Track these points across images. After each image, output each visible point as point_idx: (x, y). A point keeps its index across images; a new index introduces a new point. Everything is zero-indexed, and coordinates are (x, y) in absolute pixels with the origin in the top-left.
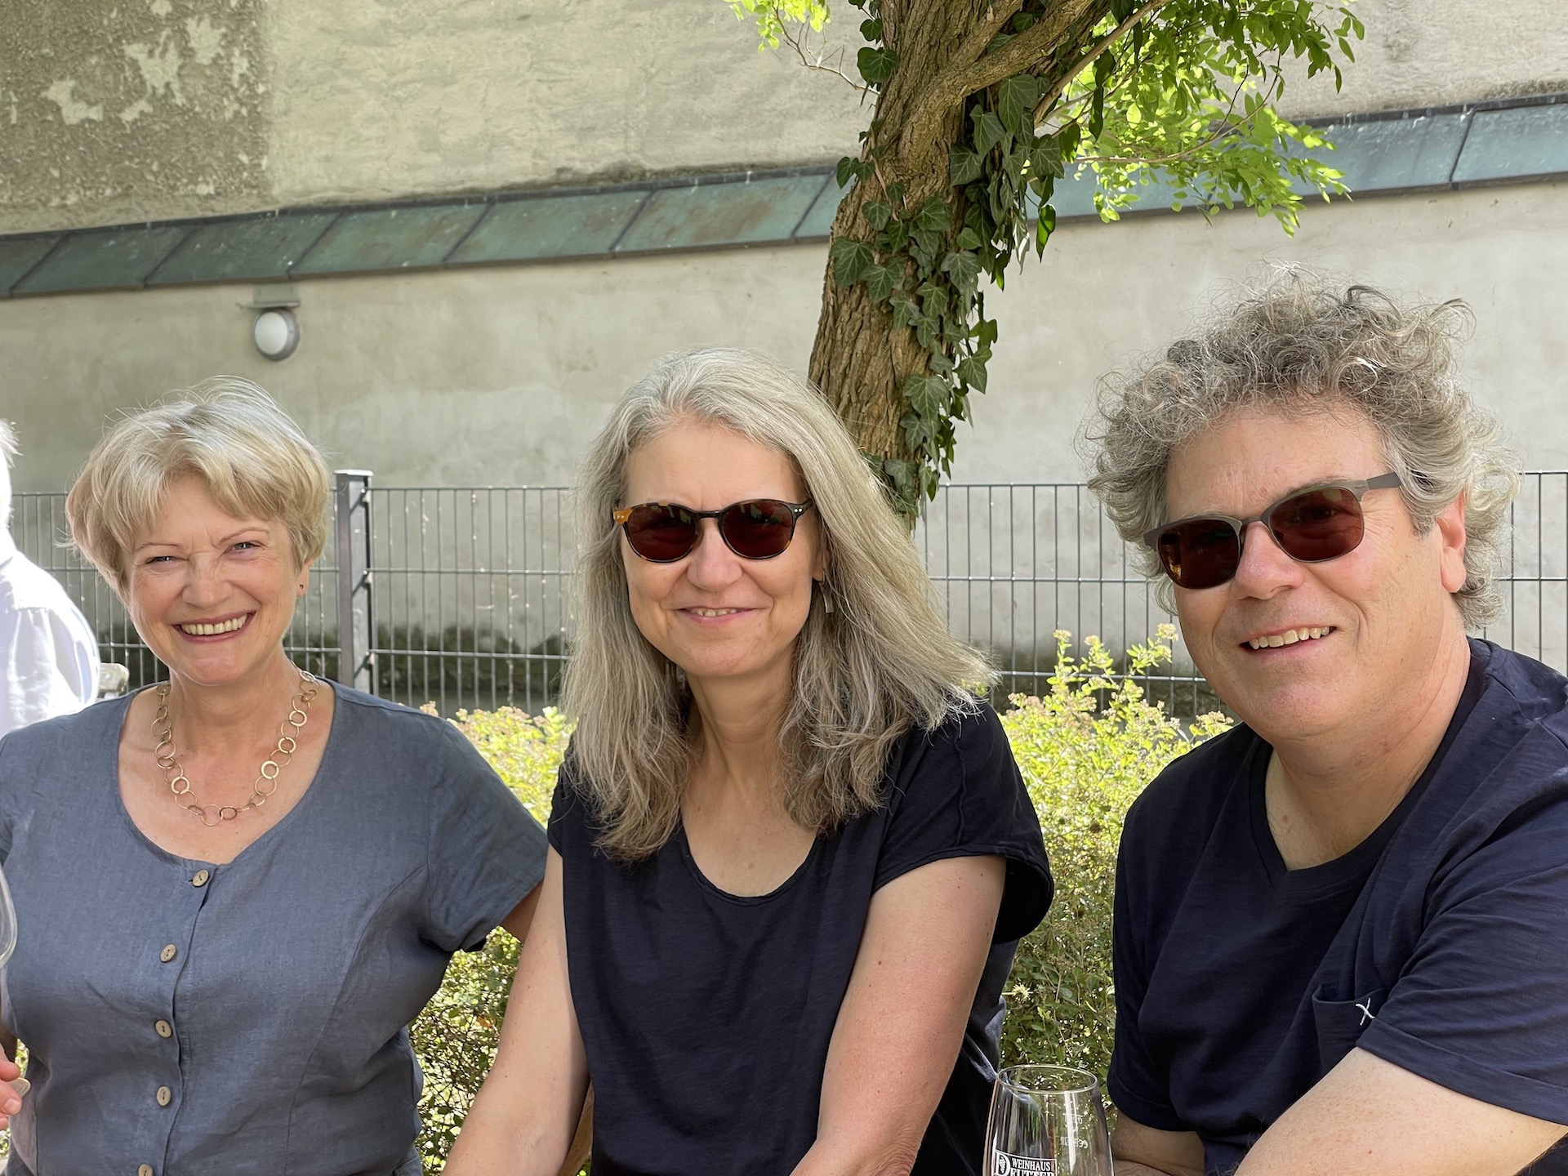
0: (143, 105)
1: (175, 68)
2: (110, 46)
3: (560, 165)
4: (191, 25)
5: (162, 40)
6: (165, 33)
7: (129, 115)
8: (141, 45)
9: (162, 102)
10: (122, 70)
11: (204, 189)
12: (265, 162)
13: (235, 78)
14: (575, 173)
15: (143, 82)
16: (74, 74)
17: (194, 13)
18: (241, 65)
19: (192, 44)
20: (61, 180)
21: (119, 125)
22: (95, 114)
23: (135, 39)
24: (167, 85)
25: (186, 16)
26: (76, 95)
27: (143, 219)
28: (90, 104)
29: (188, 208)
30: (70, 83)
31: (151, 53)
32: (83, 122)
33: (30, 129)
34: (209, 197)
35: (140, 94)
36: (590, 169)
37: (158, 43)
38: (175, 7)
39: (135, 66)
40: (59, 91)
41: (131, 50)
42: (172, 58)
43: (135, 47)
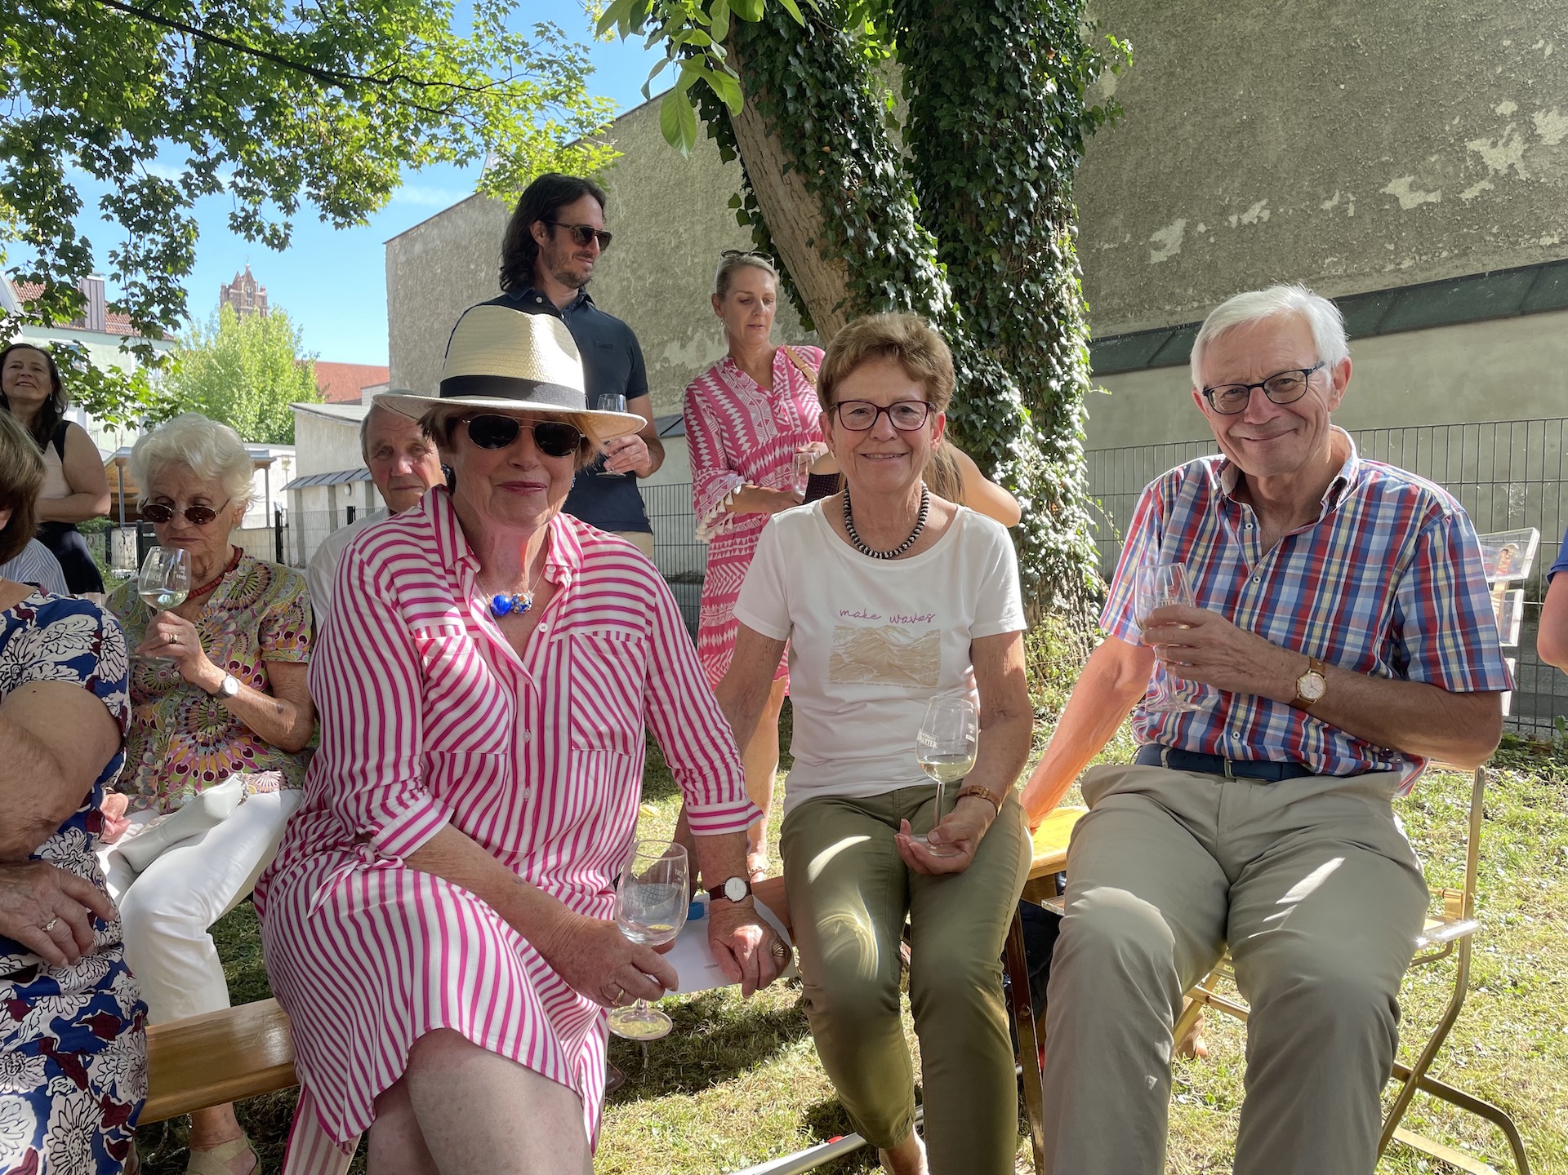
0: (1485, 185)
1: (1520, 153)
2: (1451, 145)
4: (1538, 118)
5: (1506, 134)
6: (1508, 128)
7: (1468, 195)
8: (1484, 140)
9: (1507, 180)
10: (1464, 160)
11: (1547, 241)
15: (1485, 168)
16: (1414, 171)
17: (1541, 107)
19: (1539, 132)
20: (1396, 252)
21: (1460, 202)
22: (1433, 198)
23: (1477, 136)
24: (1511, 166)
25: (1533, 112)
26: (1412, 187)
27: (1481, 271)
28: (1428, 191)
29: (1530, 256)
30: (1409, 179)
31: (1494, 145)
32: (1420, 206)
33: (1367, 219)
34: (1553, 245)
35: (1482, 176)
37: (1502, 136)
38: (1520, 106)
39: (1477, 157)
40: (1398, 187)
41: (1473, 145)
42: (1518, 146)
43: (1478, 142)
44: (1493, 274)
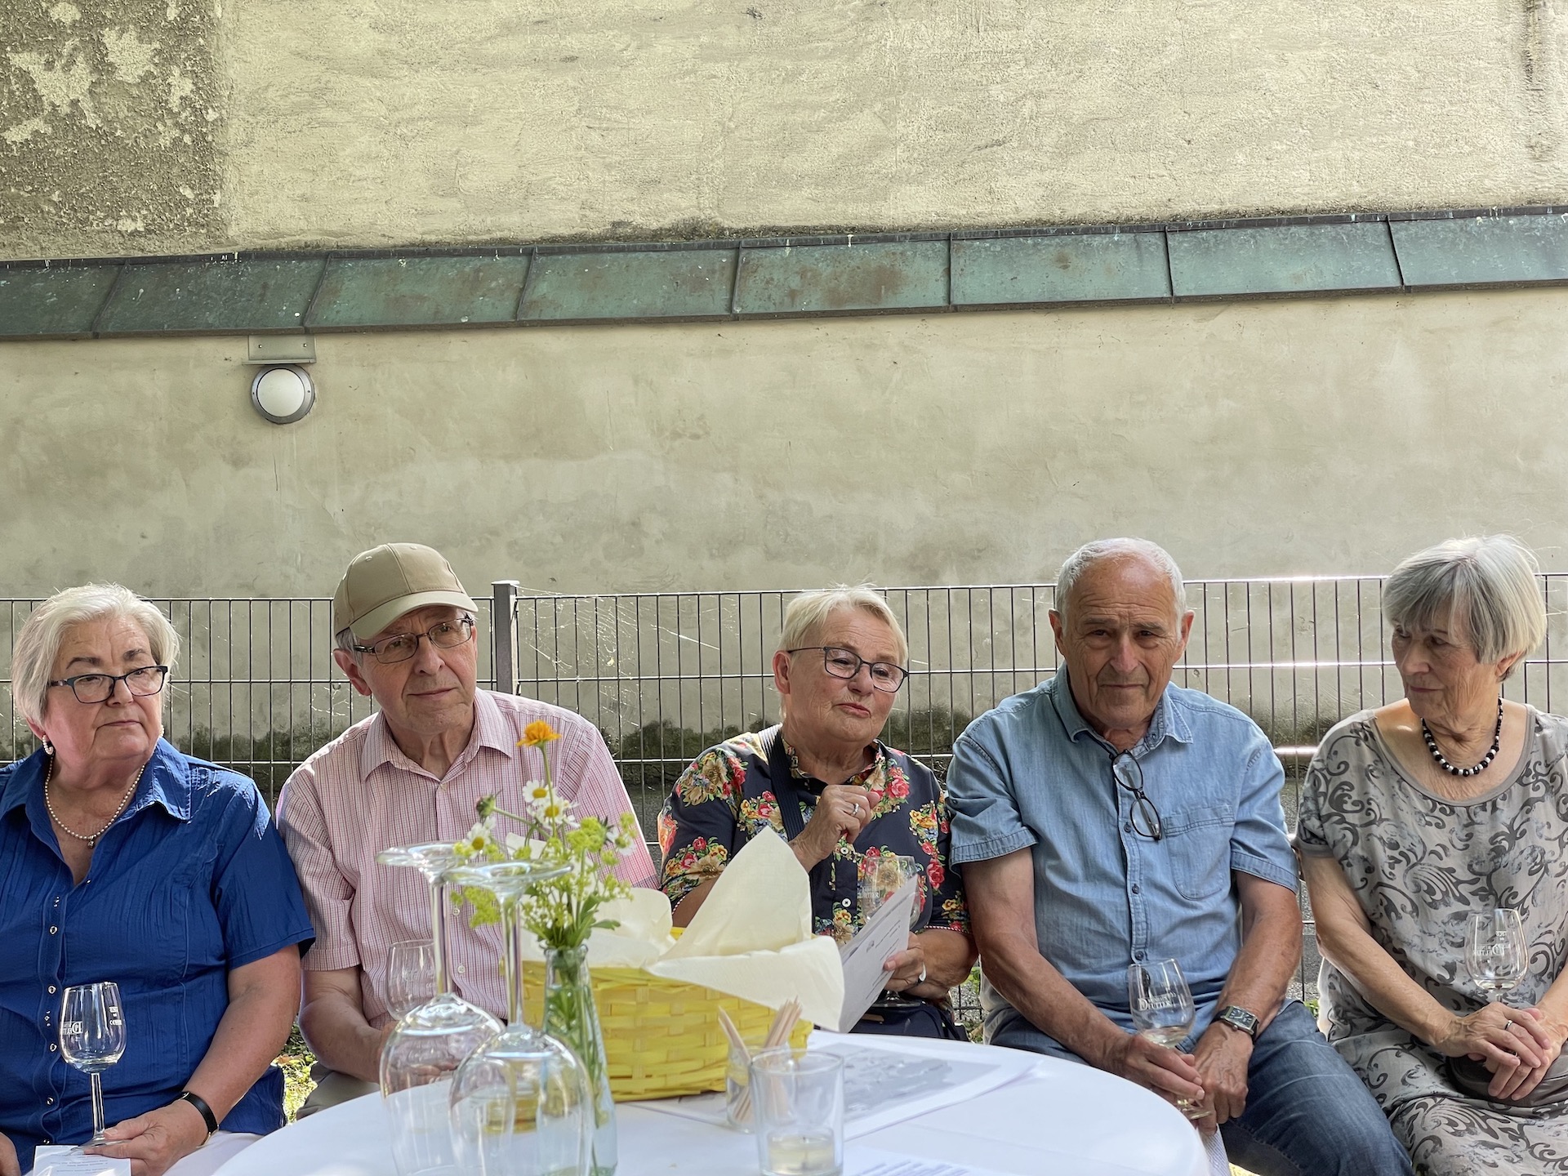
0: (37, 124)
1: (87, 85)
3: (616, 219)
4: (110, 37)
5: (65, 52)
6: (69, 44)
7: (15, 135)
8: (35, 55)
9: (68, 122)
10: (8, 81)
11: (127, 225)
12: (217, 198)
13: (174, 102)
14: (635, 228)
15: (38, 98)
17: (112, 24)
18: (181, 87)
19: (111, 58)
23: (25, 47)
24: (74, 103)
25: (102, 26)
27: (38, 256)
29: (105, 245)
31: (49, 65)
34: (134, 234)
35: (33, 111)
36: (654, 225)
37: (60, 55)
38: (85, 14)
39: (25, 77)
41: (21, 60)
42: (82, 72)
43: (25, 56)
44: (56, 264)
